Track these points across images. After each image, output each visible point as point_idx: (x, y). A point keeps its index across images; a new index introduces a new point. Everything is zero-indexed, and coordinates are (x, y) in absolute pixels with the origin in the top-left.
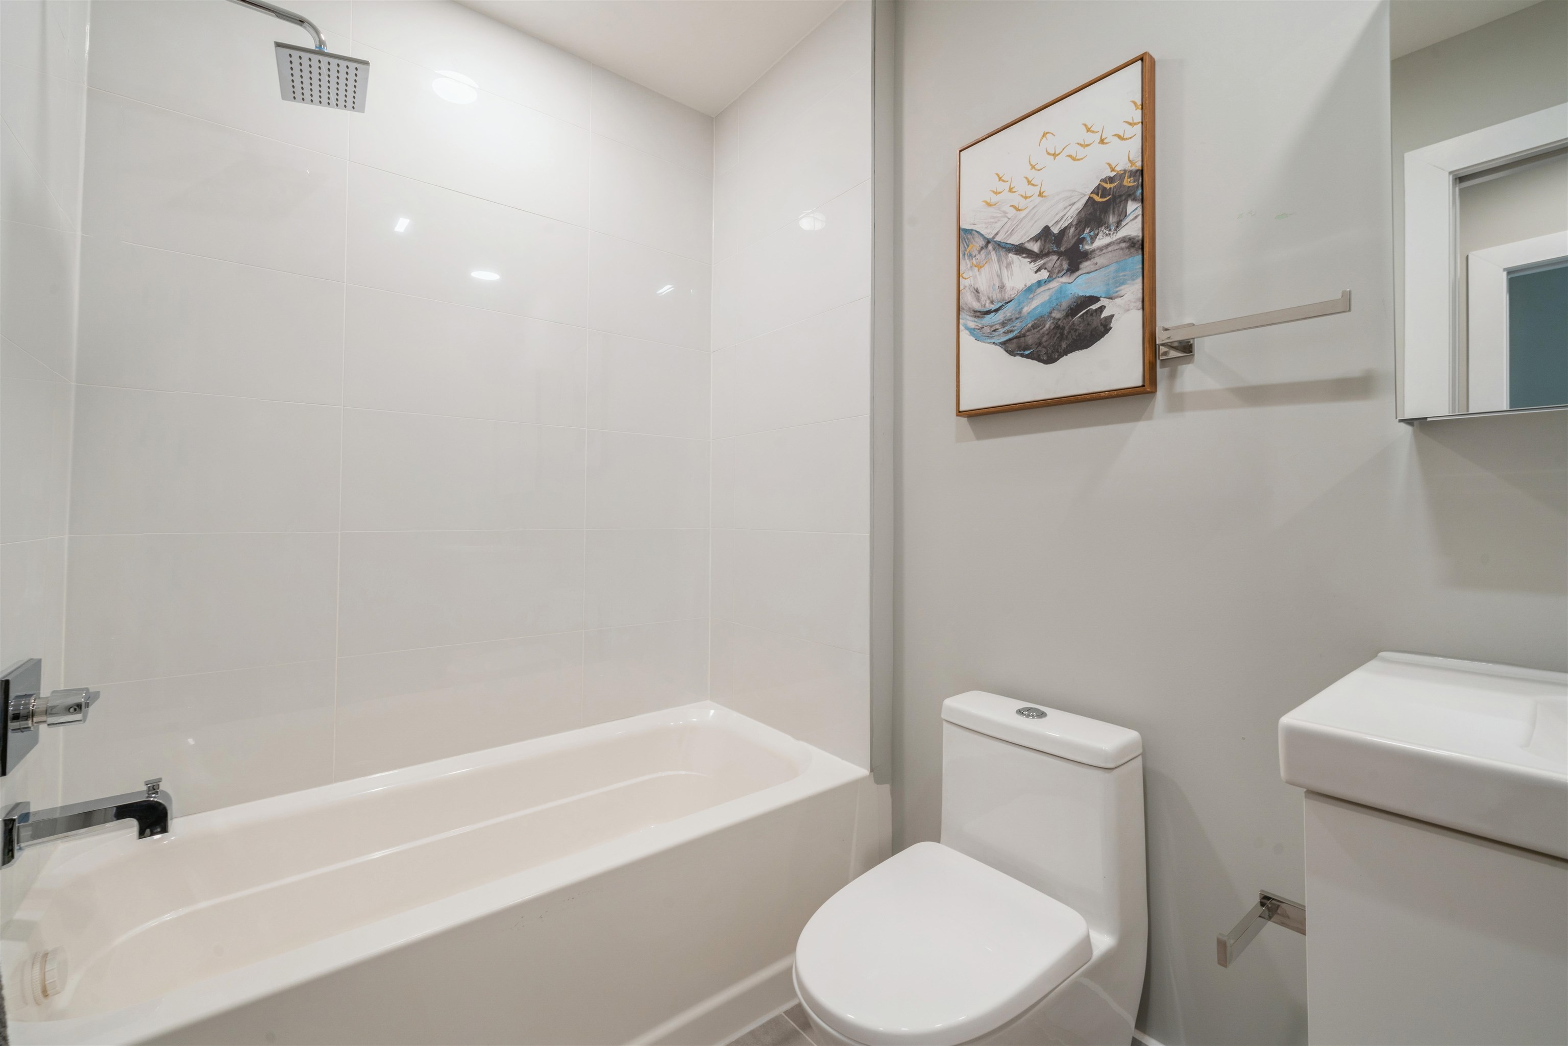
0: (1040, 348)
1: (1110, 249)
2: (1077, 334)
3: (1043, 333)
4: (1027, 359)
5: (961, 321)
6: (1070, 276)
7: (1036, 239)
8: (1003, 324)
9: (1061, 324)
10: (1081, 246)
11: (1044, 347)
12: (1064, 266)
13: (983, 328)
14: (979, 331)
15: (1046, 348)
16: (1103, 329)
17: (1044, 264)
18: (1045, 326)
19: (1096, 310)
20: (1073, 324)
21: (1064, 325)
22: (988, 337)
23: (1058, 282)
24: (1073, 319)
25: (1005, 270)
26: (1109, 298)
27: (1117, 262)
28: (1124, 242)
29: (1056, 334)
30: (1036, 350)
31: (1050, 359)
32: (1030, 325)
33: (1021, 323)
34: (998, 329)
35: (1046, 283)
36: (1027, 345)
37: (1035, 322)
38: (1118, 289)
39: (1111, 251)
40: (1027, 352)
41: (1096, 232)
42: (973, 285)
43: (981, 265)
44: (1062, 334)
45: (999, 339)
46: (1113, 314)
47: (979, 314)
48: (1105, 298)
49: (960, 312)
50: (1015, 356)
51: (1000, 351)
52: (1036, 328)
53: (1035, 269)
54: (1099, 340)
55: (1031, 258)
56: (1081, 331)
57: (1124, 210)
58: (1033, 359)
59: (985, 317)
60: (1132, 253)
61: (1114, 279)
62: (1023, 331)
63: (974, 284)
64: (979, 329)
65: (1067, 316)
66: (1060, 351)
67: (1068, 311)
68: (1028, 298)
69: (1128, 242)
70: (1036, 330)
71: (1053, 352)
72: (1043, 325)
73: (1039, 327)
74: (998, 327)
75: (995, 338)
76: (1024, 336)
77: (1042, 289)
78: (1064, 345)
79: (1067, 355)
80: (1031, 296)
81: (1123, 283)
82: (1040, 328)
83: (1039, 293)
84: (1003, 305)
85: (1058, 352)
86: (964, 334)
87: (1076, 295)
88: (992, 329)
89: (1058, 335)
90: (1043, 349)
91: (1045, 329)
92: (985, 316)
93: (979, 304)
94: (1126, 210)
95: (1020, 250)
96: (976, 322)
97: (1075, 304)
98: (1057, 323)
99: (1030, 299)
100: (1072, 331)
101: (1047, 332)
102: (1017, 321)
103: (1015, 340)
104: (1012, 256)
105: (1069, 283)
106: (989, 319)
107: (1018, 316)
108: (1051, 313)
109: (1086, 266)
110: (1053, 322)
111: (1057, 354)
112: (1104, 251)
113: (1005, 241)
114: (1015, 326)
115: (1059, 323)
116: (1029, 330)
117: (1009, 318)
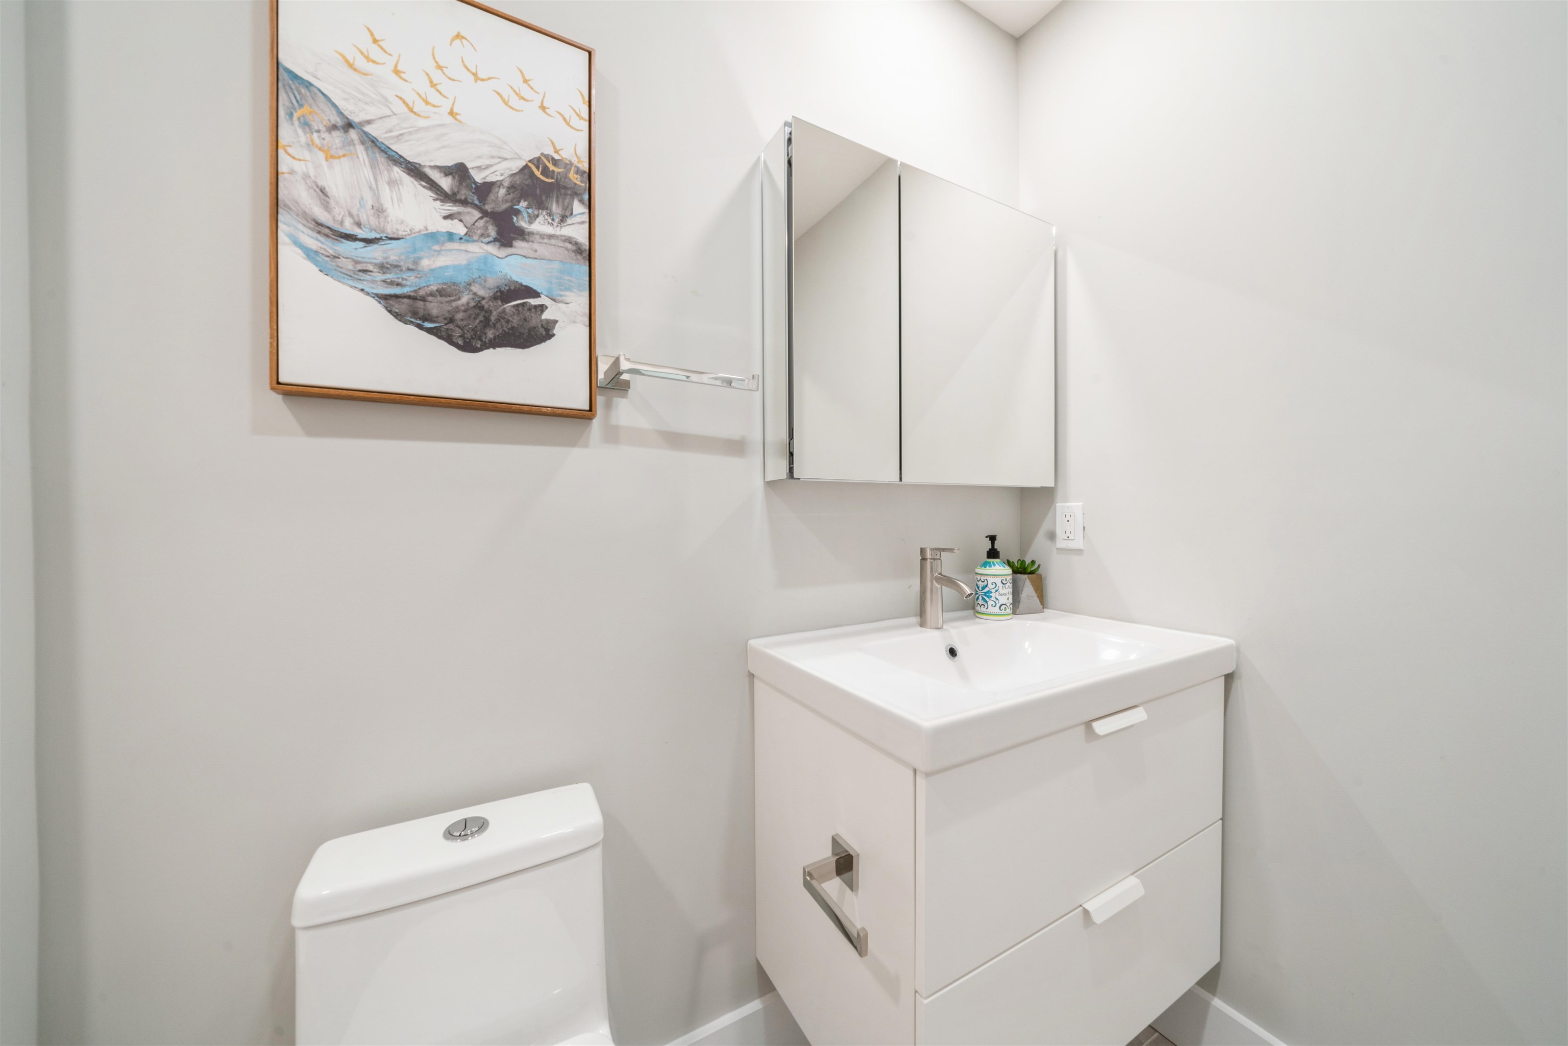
0: (451, 326)
1: (553, 241)
2: (510, 326)
3: (457, 307)
4: (429, 335)
5: (281, 226)
6: (499, 248)
7: (447, 171)
8: (383, 267)
9: (486, 306)
10: (515, 218)
11: (459, 327)
12: (490, 231)
13: (339, 258)
14: (327, 259)
15: (462, 330)
16: (544, 333)
17: (459, 213)
18: (459, 299)
19: (536, 307)
20: (504, 311)
21: (491, 308)
22: (351, 276)
23: (481, 248)
24: (503, 305)
25: (387, 187)
26: (552, 299)
27: (561, 261)
28: (570, 243)
29: (478, 315)
30: (445, 327)
31: (468, 347)
32: (434, 288)
33: (418, 280)
34: (371, 271)
35: (462, 241)
36: (429, 315)
37: (444, 287)
38: (562, 293)
39: (554, 245)
40: (428, 325)
41: (536, 212)
42: (313, 178)
43: (333, 152)
44: (487, 319)
45: (373, 288)
46: (557, 319)
47: (327, 231)
48: (546, 296)
49: (280, 210)
50: (407, 324)
51: (378, 309)
52: (445, 296)
53: (447, 213)
54: (539, 343)
55: (437, 194)
56: (515, 325)
57: (570, 207)
58: (440, 337)
59: (342, 242)
60: (578, 260)
61: (557, 279)
62: (422, 293)
63: (315, 177)
64: (328, 257)
65: (495, 298)
66: (484, 339)
67: (497, 292)
68: (430, 248)
69: (574, 245)
70: (446, 299)
71: (472, 338)
72: (457, 297)
73: (450, 297)
74: (371, 268)
75: (365, 283)
76: (423, 299)
78: (490, 334)
79: (494, 348)
80: (436, 247)
81: (568, 289)
82: (452, 298)
83: (450, 250)
84: (381, 239)
85: (481, 340)
86: (290, 250)
87: (508, 277)
88: (359, 267)
89: (481, 318)
90: (457, 328)
91: (460, 303)
92: (343, 240)
93: (326, 214)
94: (572, 209)
95: (415, 171)
96: (322, 243)
97: (507, 288)
98: (479, 302)
99: (435, 251)
100: (502, 320)
101: (463, 308)
102: (410, 274)
103: (406, 301)
104: (398, 172)
105: (498, 257)
106: (347, 247)
107: (411, 267)
108: (470, 285)
109: (520, 245)
110: (473, 299)
111: (480, 342)
112: (546, 241)
113: (386, 143)
114: (406, 280)
115: (483, 302)
116: (432, 294)
117: (395, 263)
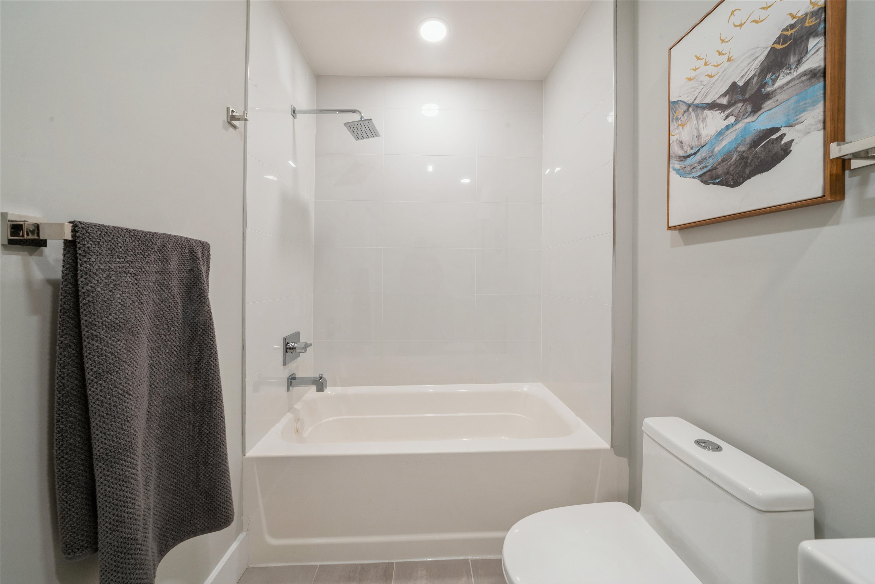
0: (728, 176)
1: (790, 85)
2: (759, 160)
3: (730, 164)
4: (718, 186)
5: (670, 165)
6: (753, 116)
7: (724, 95)
8: (700, 162)
9: (746, 155)
10: (763, 90)
11: (731, 175)
12: (748, 109)
13: (686, 167)
14: (682, 170)
15: (733, 176)
16: (783, 153)
17: (732, 112)
18: (732, 159)
19: (777, 139)
20: (756, 153)
21: (748, 155)
22: (689, 173)
23: (743, 123)
24: (755, 149)
25: (702, 123)
26: (789, 127)
27: (797, 94)
28: (805, 75)
29: (741, 163)
30: (725, 178)
31: (736, 184)
32: (720, 160)
33: (713, 160)
34: (696, 167)
35: (733, 126)
36: (718, 175)
37: (724, 157)
38: (797, 117)
39: (792, 87)
40: (717, 181)
41: (777, 75)
42: (678, 139)
43: (684, 123)
44: (746, 163)
45: (696, 174)
46: (793, 139)
47: (682, 158)
48: (785, 127)
49: (670, 159)
50: (708, 185)
51: (697, 182)
52: (725, 161)
53: (724, 117)
54: (779, 162)
55: (722, 109)
56: (763, 158)
57: (805, 48)
58: (722, 185)
59: (687, 160)
60: (812, 83)
61: (794, 109)
62: (715, 165)
63: (679, 138)
64: (682, 169)
65: (750, 148)
66: (744, 176)
67: (752, 144)
68: (718, 140)
69: (809, 74)
70: (725, 163)
71: (738, 178)
72: (731, 158)
73: (727, 160)
74: (696, 165)
75: (694, 173)
76: (716, 168)
77: (730, 131)
78: (748, 171)
79: (750, 178)
80: (721, 138)
81: (804, 111)
82: (728, 161)
83: (728, 135)
84: (699, 149)
85: (742, 177)
86: (673, 174)
87: (759, 130)
88: (692, 167)
89: (743, 164)
90: (730, 176)
91: (732, 161)
92: (687, 159)
93: (683, 152)
94: (807, 48)
95: (713, 106)
96: (681, 164)
97: (758, 137)
98: (742, 155)
99: (720, 140)
100: (754, 159)
101: (733, 163)
102: (710, 159)
103: (709, 173)
104: (707, 112)
105: (752, 122)
106: (689, 161)
107: (710, 155)
108: (737, 148)
109: (768, 105)
110: (738, 155)
111: (742, 179)
112: (784, 89)
113: (701, 103)
114: (708, 163)
115: (744, 154)
116: (719, 164)
117: (704, 157)
